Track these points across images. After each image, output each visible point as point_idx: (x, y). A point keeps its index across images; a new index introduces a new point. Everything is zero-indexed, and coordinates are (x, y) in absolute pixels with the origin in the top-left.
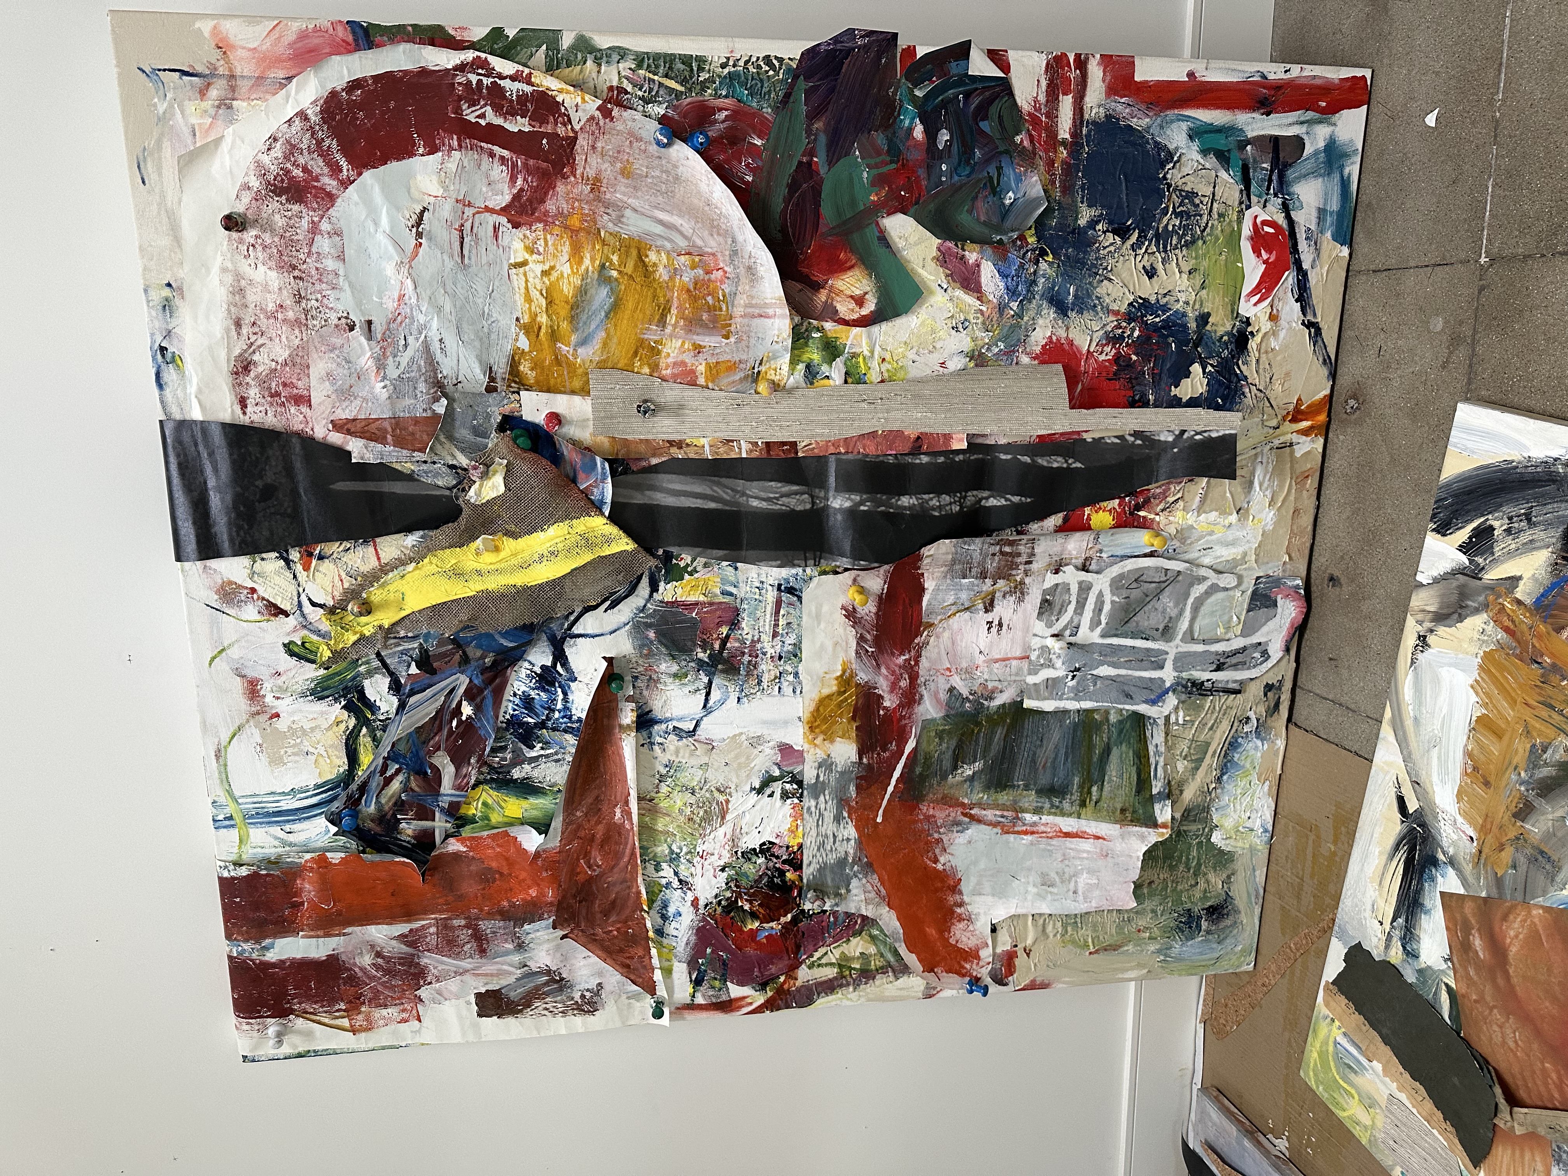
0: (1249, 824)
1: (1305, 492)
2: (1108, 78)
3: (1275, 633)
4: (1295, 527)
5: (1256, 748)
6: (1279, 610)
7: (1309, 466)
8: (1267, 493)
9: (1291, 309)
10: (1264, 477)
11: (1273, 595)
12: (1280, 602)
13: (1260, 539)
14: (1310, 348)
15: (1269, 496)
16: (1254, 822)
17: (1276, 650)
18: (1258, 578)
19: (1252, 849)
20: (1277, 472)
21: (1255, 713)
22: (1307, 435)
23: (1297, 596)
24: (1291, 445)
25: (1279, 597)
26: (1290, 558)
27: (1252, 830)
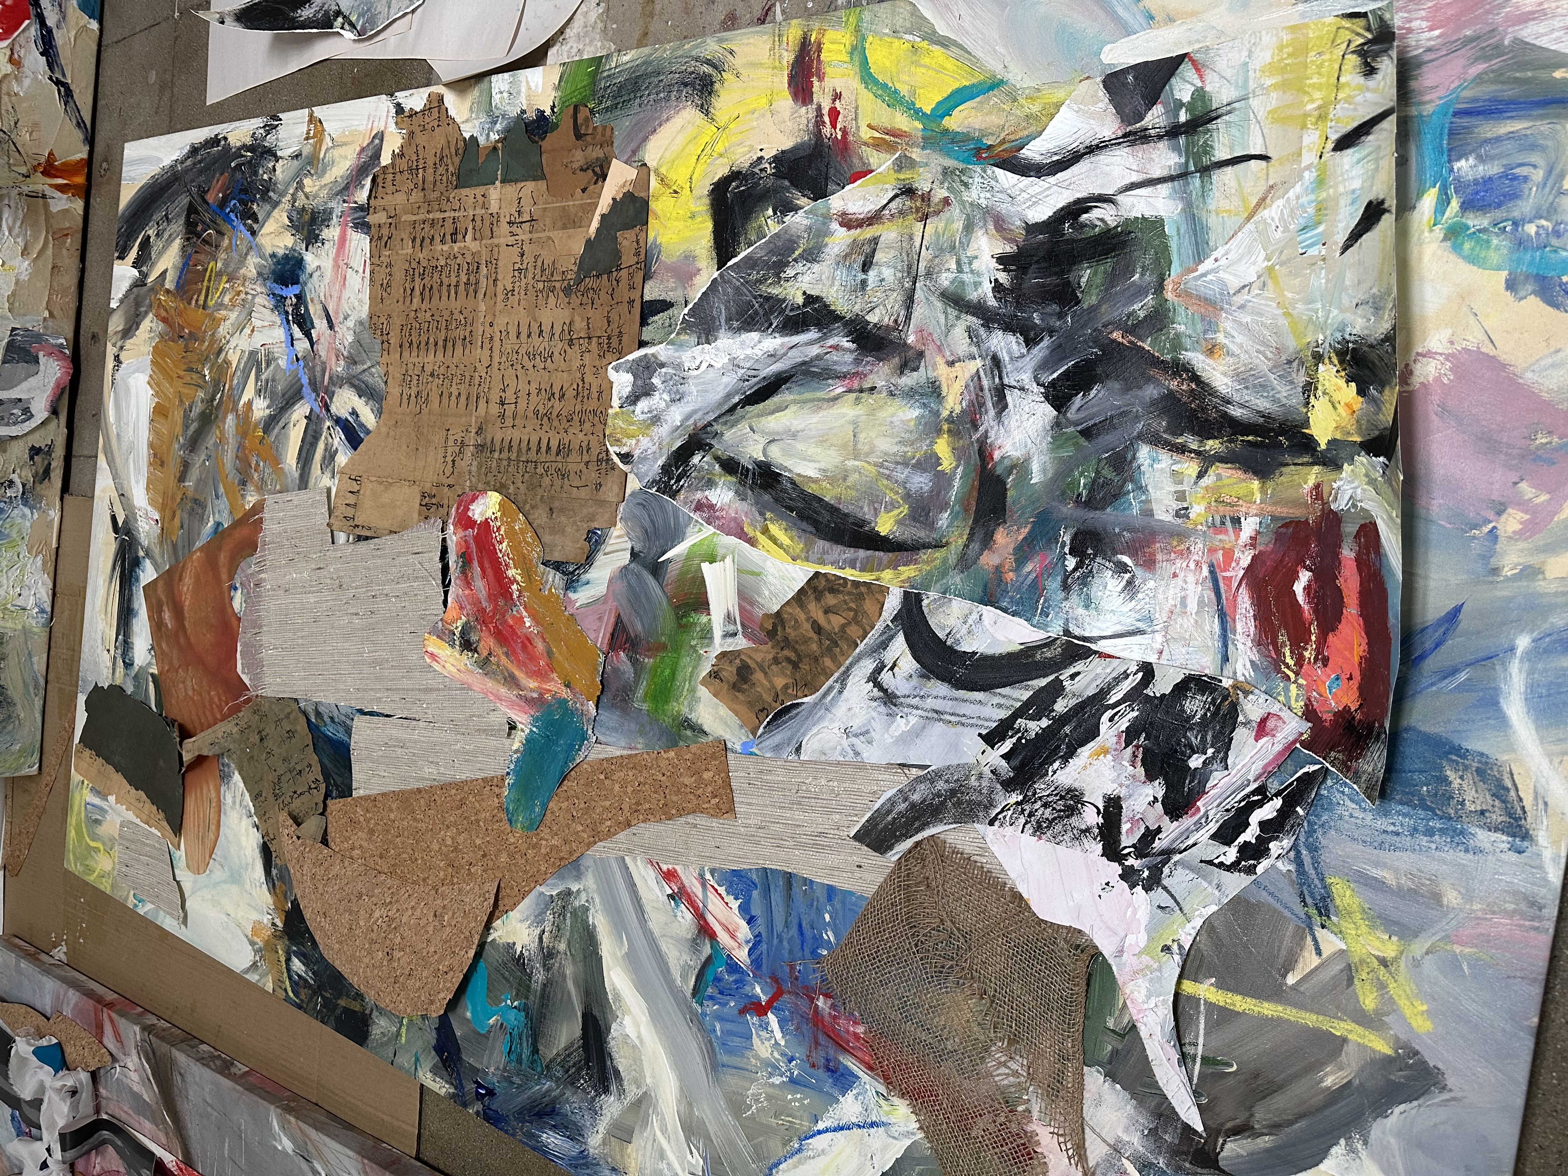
0: (20, 602)
1: (64, 251)
3: (38, 391)
4: (55, 284)
5: (24, 516)
6: (42, 368)
7: (67, 225)
8: (19, 240)
9: (35, 61)
10: (14, 222)
11: (32, 350)
12: (42, 359)
13: (13, 287)
14: (60, 106)
15: (22, 244)
16: (27, 600)
17: (40, 410)
18: (13, 329)
19: (26, 632)
20: (29, 219)
21: (20, 477)
22: (62, 192)
23: (61, 355)
24: (44, 196)
25: (41, 354)
26: (51, 314)
27: (24, 609)
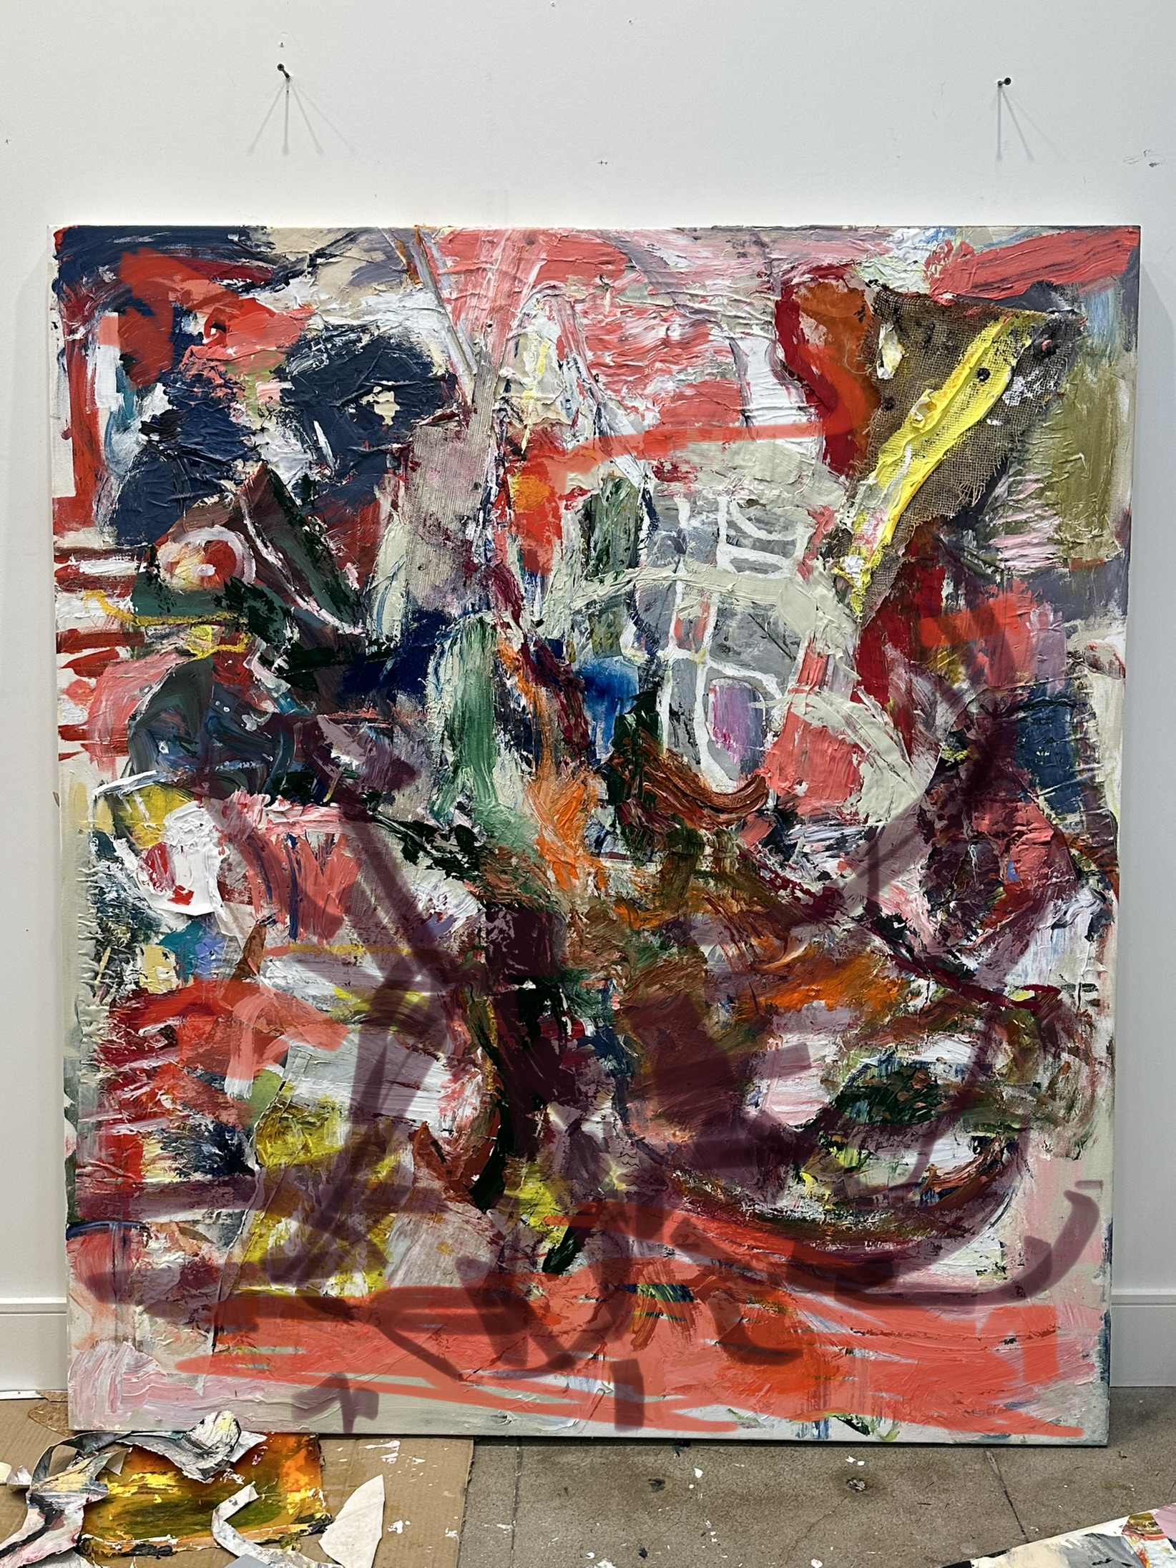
2: (75, 525)
